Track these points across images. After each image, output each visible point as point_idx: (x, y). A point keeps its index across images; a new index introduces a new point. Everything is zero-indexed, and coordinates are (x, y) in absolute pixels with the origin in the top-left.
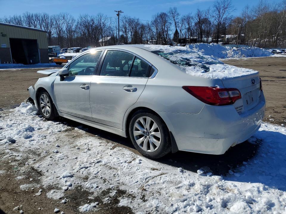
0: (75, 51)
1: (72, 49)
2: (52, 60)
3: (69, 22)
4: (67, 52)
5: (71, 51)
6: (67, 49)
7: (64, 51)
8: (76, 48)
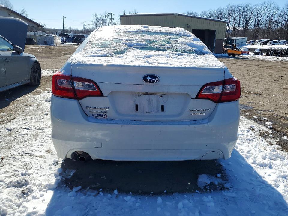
0: (263, 43)
1: (260, 41)
2: (226, 51)
3: (272, 11)
4: (254, 44)
5: (258, 43)
6: (254, 41)
7: (251, 43)
8: (264, 40)
